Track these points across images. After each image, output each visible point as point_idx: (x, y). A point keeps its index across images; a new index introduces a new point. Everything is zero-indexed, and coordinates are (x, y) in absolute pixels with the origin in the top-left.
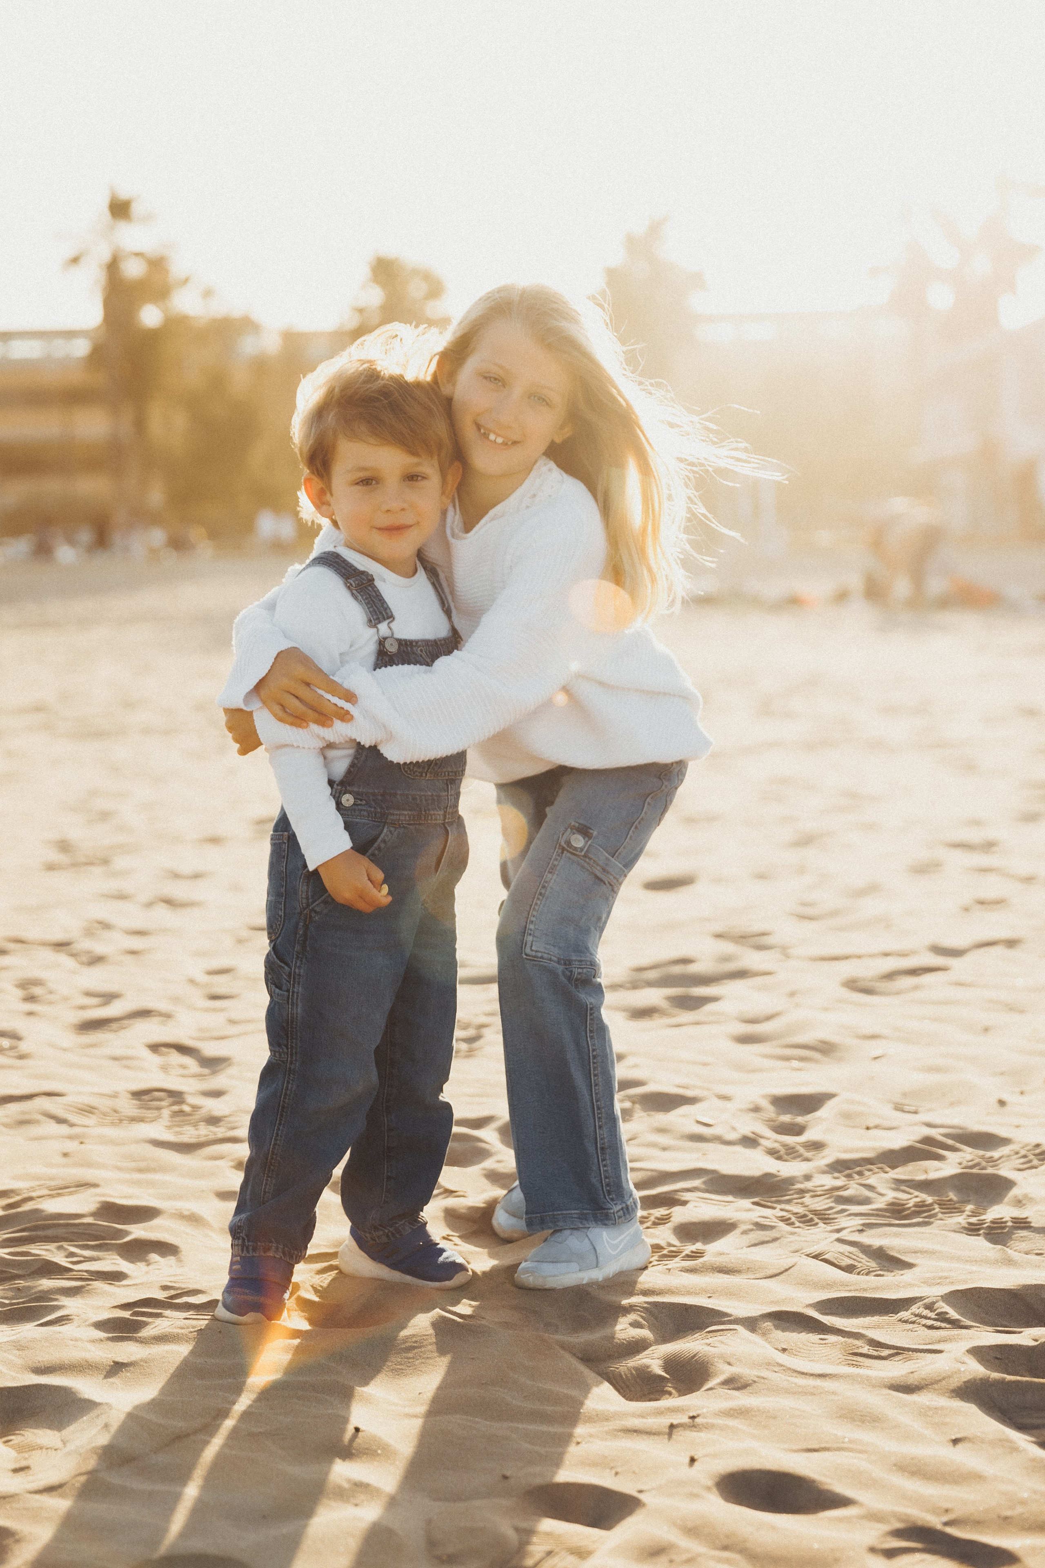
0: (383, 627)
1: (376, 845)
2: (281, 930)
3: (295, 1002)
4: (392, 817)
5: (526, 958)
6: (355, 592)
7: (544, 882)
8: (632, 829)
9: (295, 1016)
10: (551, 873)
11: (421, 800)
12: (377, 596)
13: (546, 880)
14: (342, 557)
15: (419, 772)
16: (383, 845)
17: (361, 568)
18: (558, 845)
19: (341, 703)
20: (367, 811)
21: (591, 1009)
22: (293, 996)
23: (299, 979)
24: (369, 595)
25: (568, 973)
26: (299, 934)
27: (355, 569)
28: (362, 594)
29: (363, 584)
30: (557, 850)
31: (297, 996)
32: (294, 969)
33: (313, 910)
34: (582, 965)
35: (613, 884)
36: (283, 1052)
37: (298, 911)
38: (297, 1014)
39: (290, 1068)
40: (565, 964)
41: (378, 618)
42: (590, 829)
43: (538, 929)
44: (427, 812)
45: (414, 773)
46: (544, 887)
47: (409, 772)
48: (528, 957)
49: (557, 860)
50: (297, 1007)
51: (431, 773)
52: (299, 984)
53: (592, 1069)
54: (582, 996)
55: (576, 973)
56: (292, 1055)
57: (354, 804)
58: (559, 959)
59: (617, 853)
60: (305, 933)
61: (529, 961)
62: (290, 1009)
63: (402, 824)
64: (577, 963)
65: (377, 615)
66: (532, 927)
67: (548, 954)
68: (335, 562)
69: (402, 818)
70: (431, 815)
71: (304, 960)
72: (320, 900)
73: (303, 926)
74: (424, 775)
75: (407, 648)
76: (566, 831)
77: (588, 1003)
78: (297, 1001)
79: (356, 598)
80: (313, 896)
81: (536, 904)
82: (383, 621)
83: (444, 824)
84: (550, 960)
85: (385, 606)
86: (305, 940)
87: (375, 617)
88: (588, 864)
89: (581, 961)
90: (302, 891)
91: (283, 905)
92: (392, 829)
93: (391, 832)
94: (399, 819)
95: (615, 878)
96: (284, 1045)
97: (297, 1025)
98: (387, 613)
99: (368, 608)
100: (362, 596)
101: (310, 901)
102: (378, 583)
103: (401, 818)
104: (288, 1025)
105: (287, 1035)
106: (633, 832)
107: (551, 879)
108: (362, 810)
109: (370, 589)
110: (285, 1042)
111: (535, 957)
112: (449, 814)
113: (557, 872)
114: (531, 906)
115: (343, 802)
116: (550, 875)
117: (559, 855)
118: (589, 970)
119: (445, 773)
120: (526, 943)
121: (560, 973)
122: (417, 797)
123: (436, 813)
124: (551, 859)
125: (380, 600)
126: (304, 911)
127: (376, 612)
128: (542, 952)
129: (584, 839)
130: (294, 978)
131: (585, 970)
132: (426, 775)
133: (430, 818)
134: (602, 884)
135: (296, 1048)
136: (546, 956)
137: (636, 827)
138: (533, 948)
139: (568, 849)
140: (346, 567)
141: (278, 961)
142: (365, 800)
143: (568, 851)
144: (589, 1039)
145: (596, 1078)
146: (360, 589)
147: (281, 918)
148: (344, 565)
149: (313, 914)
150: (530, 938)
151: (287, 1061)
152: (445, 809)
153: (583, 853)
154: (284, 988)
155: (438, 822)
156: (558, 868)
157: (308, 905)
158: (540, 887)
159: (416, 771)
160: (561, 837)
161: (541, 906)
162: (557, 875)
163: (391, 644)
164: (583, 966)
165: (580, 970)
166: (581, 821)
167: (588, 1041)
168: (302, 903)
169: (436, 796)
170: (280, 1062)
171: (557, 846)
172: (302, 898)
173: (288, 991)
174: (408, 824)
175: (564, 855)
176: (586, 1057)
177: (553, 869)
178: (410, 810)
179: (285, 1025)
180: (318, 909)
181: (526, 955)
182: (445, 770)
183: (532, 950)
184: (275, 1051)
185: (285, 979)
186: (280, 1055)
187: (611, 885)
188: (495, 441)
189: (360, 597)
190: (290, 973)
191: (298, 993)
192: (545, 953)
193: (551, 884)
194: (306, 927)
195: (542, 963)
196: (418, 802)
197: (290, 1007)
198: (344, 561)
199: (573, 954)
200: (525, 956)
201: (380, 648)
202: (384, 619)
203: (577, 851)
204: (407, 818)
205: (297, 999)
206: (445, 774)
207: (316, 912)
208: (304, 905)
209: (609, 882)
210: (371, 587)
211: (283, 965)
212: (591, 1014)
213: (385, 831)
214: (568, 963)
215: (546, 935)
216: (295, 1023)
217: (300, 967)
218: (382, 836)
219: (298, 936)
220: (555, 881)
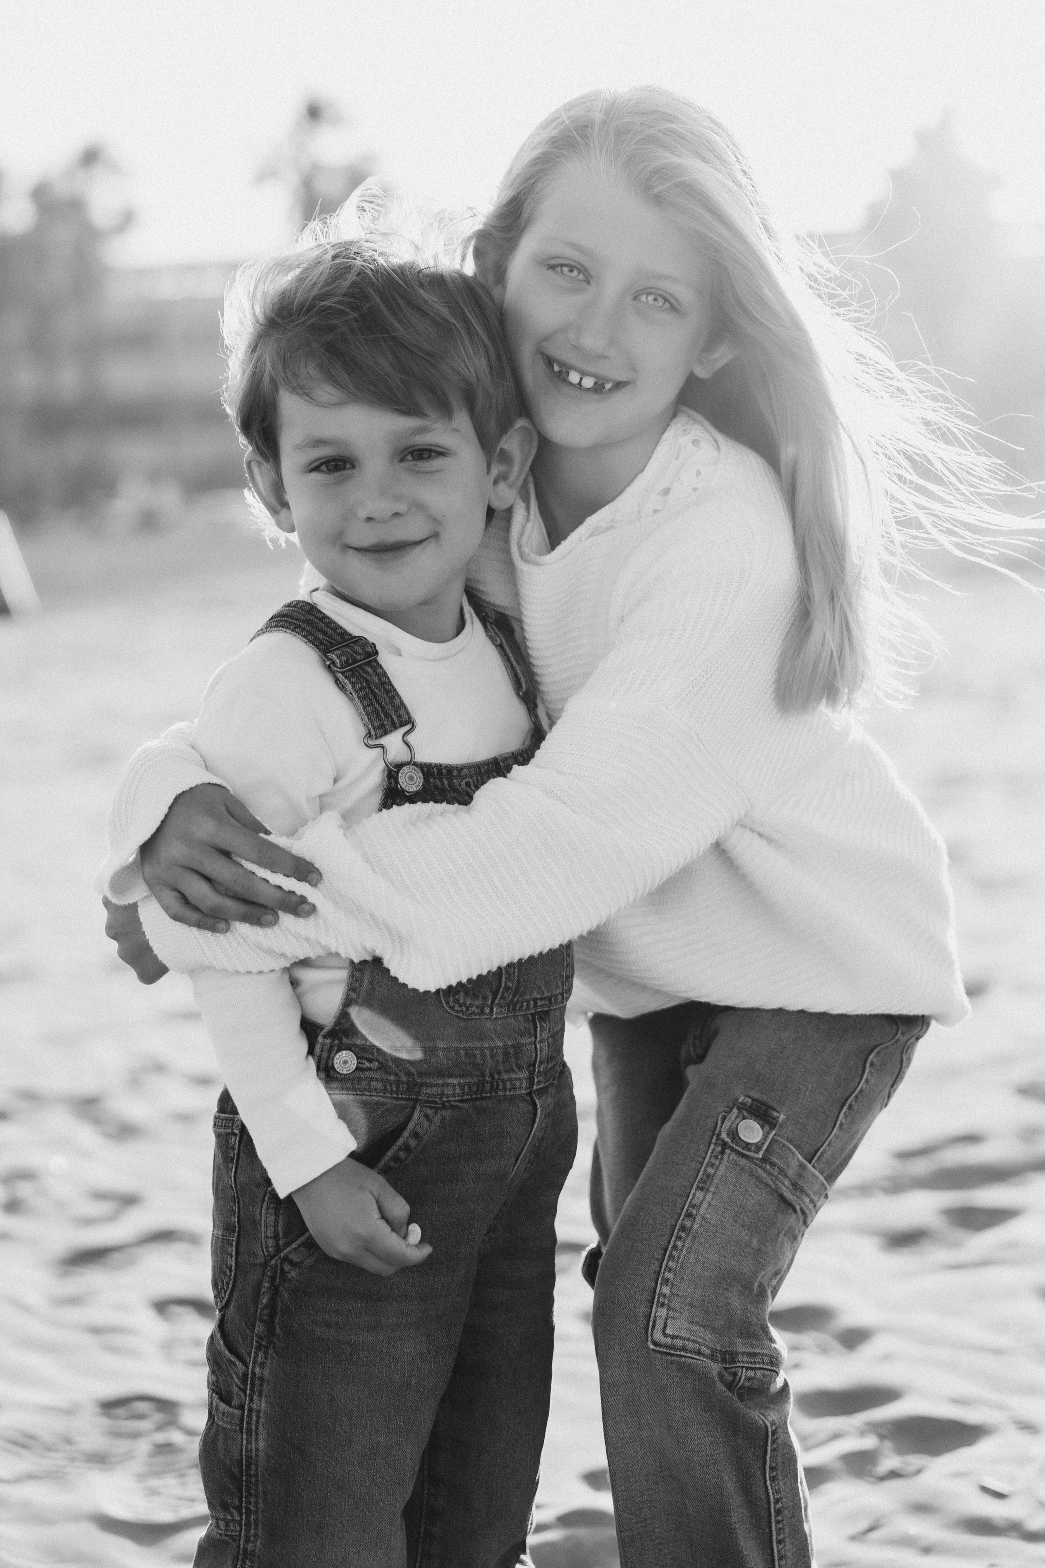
0: (393, 741)
1: (401, 1141)
2: (231, 1294)
3: (253, 1427)
4: (429, 1091)
5: (654, 1350)
6: (340, 676)
7: (689, 1206)
8: (844, 1109)
9: (254, 1454)
10: (702, 1189)
11: (483, 1056)
12: (383, 684)
13: (694, 1202)
14: (320, 612)
15: (477, 1007)
16: (413, 1143)
17: (355, 632)
18: (715, 1137)
19: (290, 884)
20: (382, 1080)
21: (774, 1433)
22: (249, 1416)
23: (261, 1385)
24: (368, 682)
25: (730, 1378)
26: (262, 1304)
27: (344, 634)
28: (353, 680)
29: (355, 661)
30: (712, 1146)
31: (258, 1417)
32: (253, 1368)
33: (286, 1259)
34: (755, 1363)
35: (807, 1212)
36: (233, 1520)
37: (261, 1260)
38: (257, 1450)
39: (245, 1550)
40: (724, 1360)
41: (382, 726)
42: (774, 1109)
43: (677, 1295)
44: (496, 1077)
45: (467, 1009)
46: (689, 1215)
47: (457, 1008)
48: (658, 1349)
49: (712, 1165)
50: (257, 1439)
51: (500, 1006)
52: (260, 1395)
53: (774, 1533)
54: (755, 1414)
55: (743, 1378)
56: (248, 1525)
57: (357, 1068)
58: (714, 1351)
59: (818, 1155)
60: (273, 1301)
61: (659, 1356)
62: (244, 1442)
63: (449, 1101)
64: (745, 1359)
65: (381, 719)
66: (666, 1290)
67: (695, 1342)
68: (308, 622)
69: (448, 1091)
70: (504, 1082)
71: (271, 1351)
72: (299, 1242)
73: (269, 1288)
74: (487, 1010)
75: (441, 781)
76: (729, 1112)
77: (768, 1423)
78: (257, 1428)
79: (341, 687)
80: (286, 1236)
81: (675, 1247)
82: (391, 731)
83: (530, 1094)
84: (699, 1353)
85: (397, 702)
86: (272, 1316)
87: (376, 724)
88: (770, 1174)
89: (754, 1355)
90: (266, 1225)
91: (234, 1249)
92: (430, 1112)
93: (426, 1116)
94: (443, 1094)
95: (812, 1201)
96: (235, 1508)
97: (257, 1470)
98: (399, 716)
99: (364, 707)
100: (353, 684)
101: (281, 1242)
102: (385, 659)
103: (446, 1092)
104: (241, 1471)
105: (239, 1488)
106: (846, 1116)
107: (702, 1202)
108: (372, 1079)
109: (369, 669)
110: (237, 1502)
111: (671, 1348)
112: (538, 1076)
113: (712, 1189)
114: (666, 1250)
115: (336, 1067)
116: (700, 1195)
117: (716, 1158)
118: (766, 1372)
119: (528, 1002)
120: (655, 1321)
121: (715, 1373)
122: (477, 1052)
123: (513, 1076)
124: (702, 1164)
125: (387, 692)
126: (272, 1259)
127: (378, 715)
128: (684, 1339)
129: (762, 1127)
130: (253, 1385)
131: (759, 1373)
132: (492, 1011)
133: (501, 1087)
134: (790, 1211)
135: (256, 1512)
136: (690, 1345)
137: (850, 1107)
138: (668, 1331)
139: (734, 1146)
140: (325, 629)
141: (227, 1352)
142: (377, 1060)
143: (732, 1149)
144: (768, 1483)
145: (780, 1547)
146: (350, 670)
147: (231, 1271)
148: (322, 625)
149: (287, 1267)
150: (663, 1312)
151: (240, 1535)
152: (532, 1068)
153: (760, 1155)
154: (235, 1402)
155: (518, 1092)
156: (716, 1181)
157: (278, 1250)
158: (682, 1217)
159: (471, 1005)
160: (719, 1122)
161: (684, 1252)
162: (714, 1193)
163: (411, 778)
164: (757, 1366)
165: (751, 1373)
166: (756, 1095)
167: (766, 1487)
168: (267, 1247)
169: (513, 1046)
170: (226, 1538)
171: (714, 1141)
172: (266, 1237)
173: (241, 1407)
174: (461, 1101)
175: (726, 1157)
176: (764, 1514)
177: (705, 1182)
178: (462, 1076)
179: (236, 1470)
180: (294, 1257)
181: (655, 1343)
182: (527, 997)
183: (665, 1335)
184: (217, 1519)
185: (237, 1385)
186: (227, 1525)
187: (803, 1213)
188: (580, 383)
189: (349, 687)
190: (245, 1375)
191: (259, 1412)
192: (688, 1340)
193: (702, 1211)
194: (275, 1292)
195: (683, 1359)
196: (479, 1060)
197: (244, 1437)
198: (324, 618)
199: (739, 1341)
200: (652, 1347)
201: (390, 783)
202: (395, 728)
203: (750, 1150)
204: (458, 1091)
205: (257, 1422)
206: (528, 1005)
207: (291, 1263)
208: (271, 1249)
209: (801, 1209)
210: (371, 667)
211: (233, 1359)
212: (774, 1442)
213: (416, 1115)
214: (728, 1357)
215: (691, 1305)
216: (253, 1467)
217: (262, 1365)
218: (411, 1126)
219: (260, 1306)
220: (710, 1204)
